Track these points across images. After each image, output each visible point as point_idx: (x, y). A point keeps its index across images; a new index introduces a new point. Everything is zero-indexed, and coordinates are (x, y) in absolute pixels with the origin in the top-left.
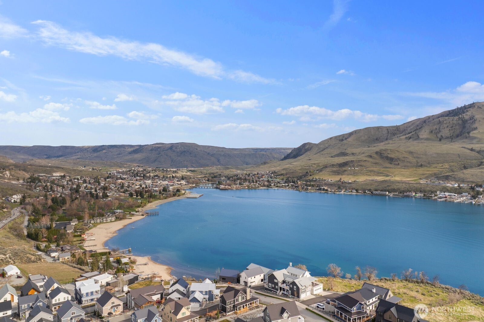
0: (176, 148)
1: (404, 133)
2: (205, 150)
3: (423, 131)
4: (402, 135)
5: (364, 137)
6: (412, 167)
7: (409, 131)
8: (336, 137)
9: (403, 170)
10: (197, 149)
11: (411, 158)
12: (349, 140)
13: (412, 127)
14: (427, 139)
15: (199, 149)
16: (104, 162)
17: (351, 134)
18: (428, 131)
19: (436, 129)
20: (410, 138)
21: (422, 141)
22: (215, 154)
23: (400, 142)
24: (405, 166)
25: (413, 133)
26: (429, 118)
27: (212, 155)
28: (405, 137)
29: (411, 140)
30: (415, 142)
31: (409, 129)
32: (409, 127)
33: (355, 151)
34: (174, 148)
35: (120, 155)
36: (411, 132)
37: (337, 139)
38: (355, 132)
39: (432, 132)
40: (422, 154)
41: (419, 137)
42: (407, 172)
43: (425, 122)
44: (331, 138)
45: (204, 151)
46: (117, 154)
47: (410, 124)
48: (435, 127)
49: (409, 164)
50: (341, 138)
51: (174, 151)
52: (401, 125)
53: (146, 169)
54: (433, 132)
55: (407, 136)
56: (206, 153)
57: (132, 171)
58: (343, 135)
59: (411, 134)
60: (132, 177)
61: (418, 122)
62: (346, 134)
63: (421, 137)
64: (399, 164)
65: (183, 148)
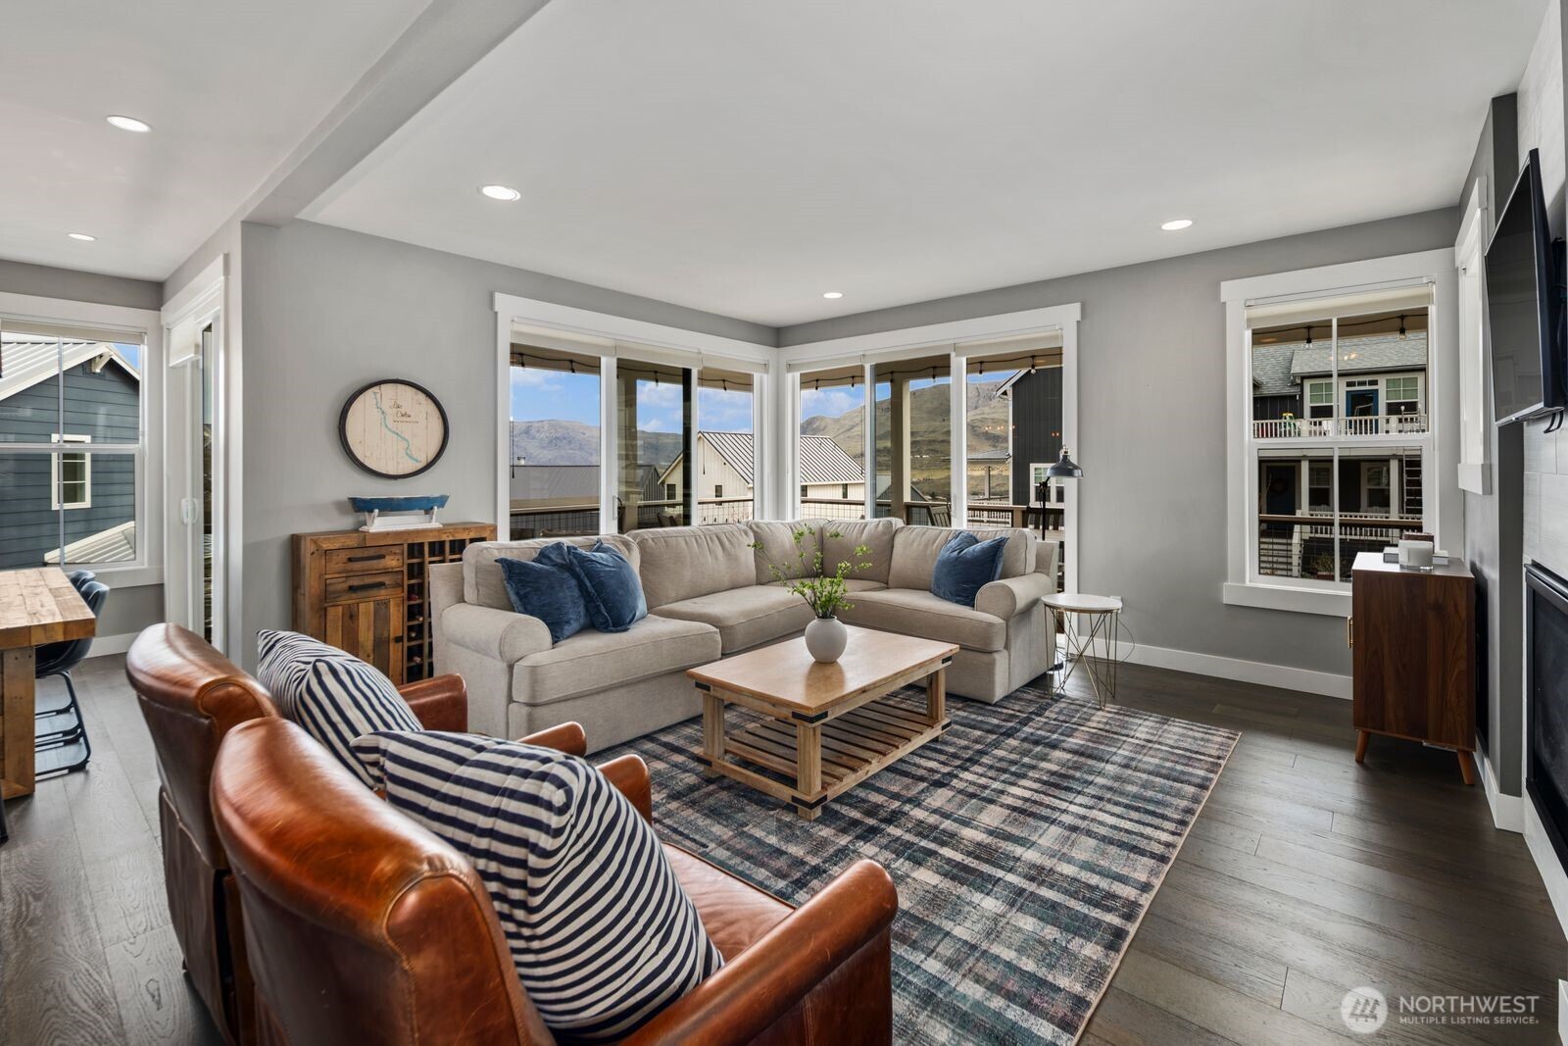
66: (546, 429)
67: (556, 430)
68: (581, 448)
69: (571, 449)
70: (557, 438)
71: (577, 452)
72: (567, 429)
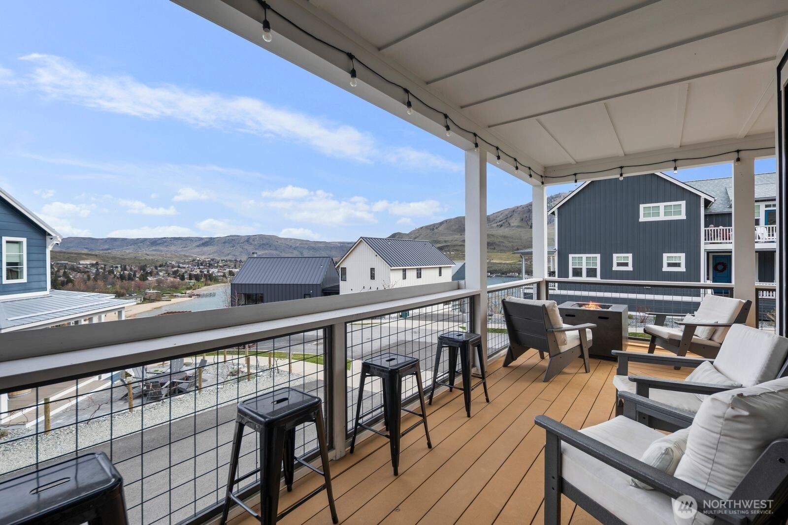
0: (253, 241)
1: (494, 222)
2: (287, 243)
3: (514, 219)
4: (492, 223)
5: (455, 226)
6: (509, 251)
7: (498, 219)
8: (427, 227)
9: (499, 254)
10: (277, 242)
11: (506, 243)
12: (440, 228)
13: (501, 217)
14: (518, 227)
15: (279, 242)
16: (162, 254)
17: (441, 224)
18: (518, 219)
19: (526, 217)
20: (501, 226)
21: (514, 228)
22: (298, 247)
23: (491, 229)
24: (501, 250)
25: (504, 221)
26: (518, 208)
27: (295, 248)
28: (496, 225)
29: (502, 228)
30: (507, 229)
31: (499, 218)
32: (499, 217)
33: (447, 238)
34: (251, 241)
35: (185, 249)
36: (502, 221)
37: (428, 229)
38: (446, 221)
39: (522, 220)
40: (517, 239)
41: (510, 225)
42: (504, 255)
43: (514, 211)
44: (422, 228)
45: (285, 244)
46: (182, 247)
47: (499, 214)
48: (525, 216)
49: (505, 249)
50: (432, 227)
51: (251, 244)
52: (491, 215)
53: (214, 259)
54: (524, 220)
55: (498, 224)
56: (289, 246)
57: (196, 261)
58: (434, 225)
59: (502, 222)
60: (195, 266)
61: (507, 212)
62: (437, 224)
63: (512, 224)
64: (495, 248)
65: (261, 240)
66: (258, 239)
67: (263, 240)
68: (276, 249)
69: (271, 250)
70: (263, 244)
71: (274, 251)
72: (268, 239)
